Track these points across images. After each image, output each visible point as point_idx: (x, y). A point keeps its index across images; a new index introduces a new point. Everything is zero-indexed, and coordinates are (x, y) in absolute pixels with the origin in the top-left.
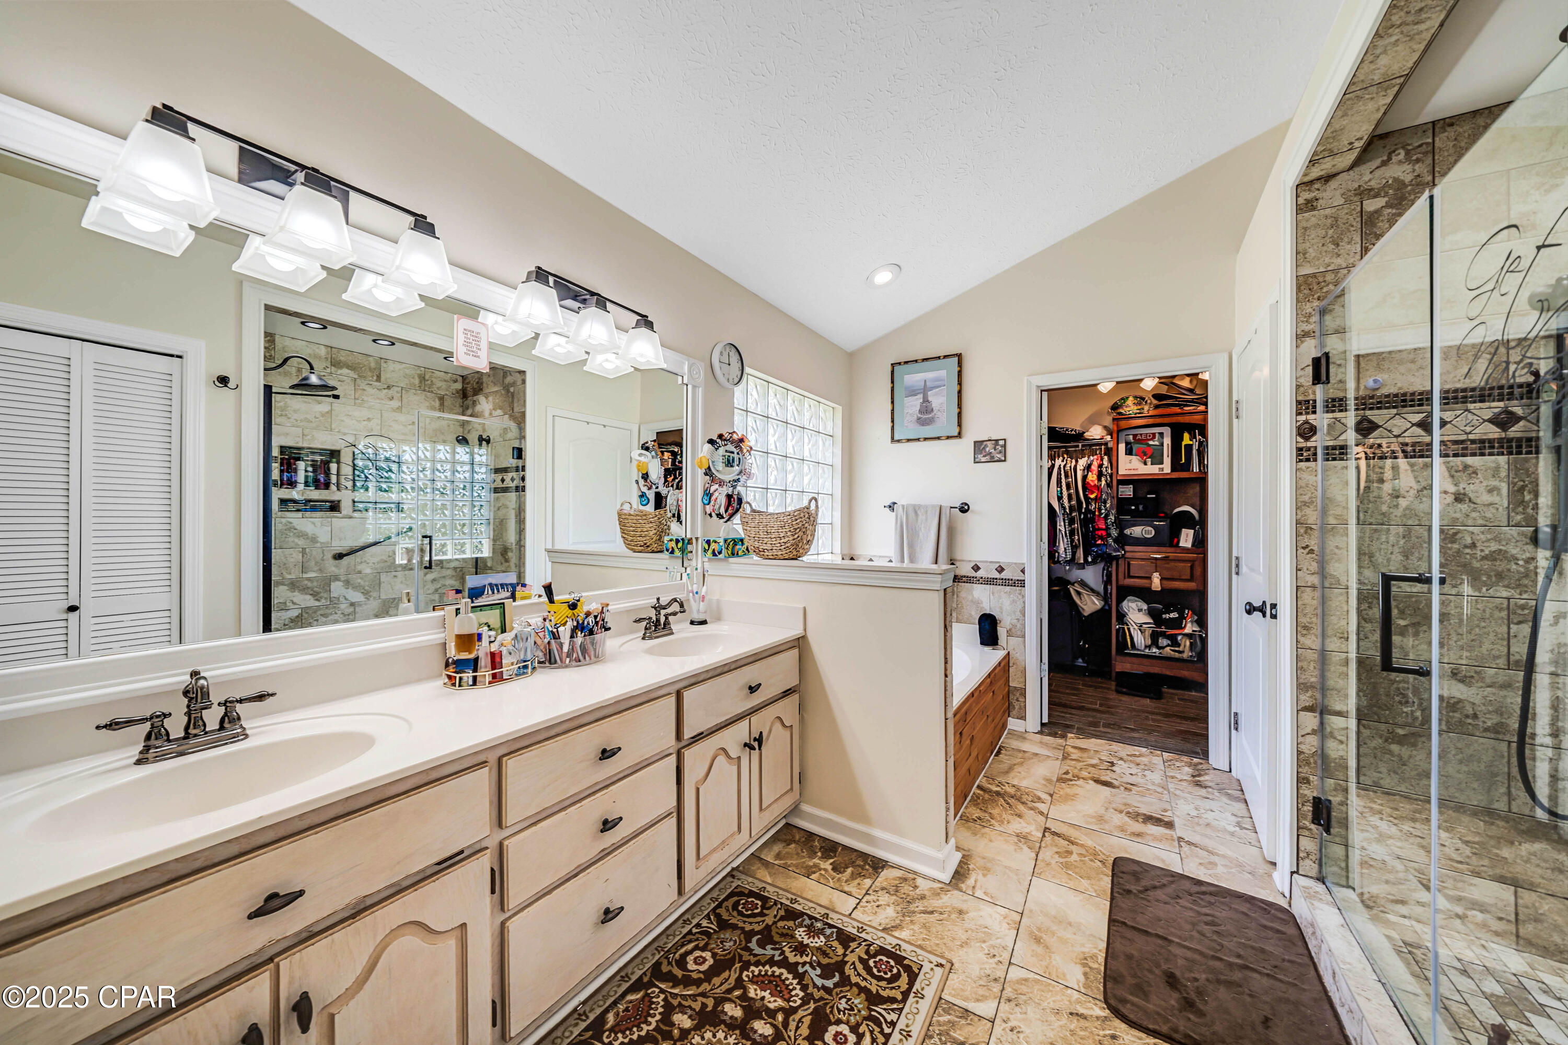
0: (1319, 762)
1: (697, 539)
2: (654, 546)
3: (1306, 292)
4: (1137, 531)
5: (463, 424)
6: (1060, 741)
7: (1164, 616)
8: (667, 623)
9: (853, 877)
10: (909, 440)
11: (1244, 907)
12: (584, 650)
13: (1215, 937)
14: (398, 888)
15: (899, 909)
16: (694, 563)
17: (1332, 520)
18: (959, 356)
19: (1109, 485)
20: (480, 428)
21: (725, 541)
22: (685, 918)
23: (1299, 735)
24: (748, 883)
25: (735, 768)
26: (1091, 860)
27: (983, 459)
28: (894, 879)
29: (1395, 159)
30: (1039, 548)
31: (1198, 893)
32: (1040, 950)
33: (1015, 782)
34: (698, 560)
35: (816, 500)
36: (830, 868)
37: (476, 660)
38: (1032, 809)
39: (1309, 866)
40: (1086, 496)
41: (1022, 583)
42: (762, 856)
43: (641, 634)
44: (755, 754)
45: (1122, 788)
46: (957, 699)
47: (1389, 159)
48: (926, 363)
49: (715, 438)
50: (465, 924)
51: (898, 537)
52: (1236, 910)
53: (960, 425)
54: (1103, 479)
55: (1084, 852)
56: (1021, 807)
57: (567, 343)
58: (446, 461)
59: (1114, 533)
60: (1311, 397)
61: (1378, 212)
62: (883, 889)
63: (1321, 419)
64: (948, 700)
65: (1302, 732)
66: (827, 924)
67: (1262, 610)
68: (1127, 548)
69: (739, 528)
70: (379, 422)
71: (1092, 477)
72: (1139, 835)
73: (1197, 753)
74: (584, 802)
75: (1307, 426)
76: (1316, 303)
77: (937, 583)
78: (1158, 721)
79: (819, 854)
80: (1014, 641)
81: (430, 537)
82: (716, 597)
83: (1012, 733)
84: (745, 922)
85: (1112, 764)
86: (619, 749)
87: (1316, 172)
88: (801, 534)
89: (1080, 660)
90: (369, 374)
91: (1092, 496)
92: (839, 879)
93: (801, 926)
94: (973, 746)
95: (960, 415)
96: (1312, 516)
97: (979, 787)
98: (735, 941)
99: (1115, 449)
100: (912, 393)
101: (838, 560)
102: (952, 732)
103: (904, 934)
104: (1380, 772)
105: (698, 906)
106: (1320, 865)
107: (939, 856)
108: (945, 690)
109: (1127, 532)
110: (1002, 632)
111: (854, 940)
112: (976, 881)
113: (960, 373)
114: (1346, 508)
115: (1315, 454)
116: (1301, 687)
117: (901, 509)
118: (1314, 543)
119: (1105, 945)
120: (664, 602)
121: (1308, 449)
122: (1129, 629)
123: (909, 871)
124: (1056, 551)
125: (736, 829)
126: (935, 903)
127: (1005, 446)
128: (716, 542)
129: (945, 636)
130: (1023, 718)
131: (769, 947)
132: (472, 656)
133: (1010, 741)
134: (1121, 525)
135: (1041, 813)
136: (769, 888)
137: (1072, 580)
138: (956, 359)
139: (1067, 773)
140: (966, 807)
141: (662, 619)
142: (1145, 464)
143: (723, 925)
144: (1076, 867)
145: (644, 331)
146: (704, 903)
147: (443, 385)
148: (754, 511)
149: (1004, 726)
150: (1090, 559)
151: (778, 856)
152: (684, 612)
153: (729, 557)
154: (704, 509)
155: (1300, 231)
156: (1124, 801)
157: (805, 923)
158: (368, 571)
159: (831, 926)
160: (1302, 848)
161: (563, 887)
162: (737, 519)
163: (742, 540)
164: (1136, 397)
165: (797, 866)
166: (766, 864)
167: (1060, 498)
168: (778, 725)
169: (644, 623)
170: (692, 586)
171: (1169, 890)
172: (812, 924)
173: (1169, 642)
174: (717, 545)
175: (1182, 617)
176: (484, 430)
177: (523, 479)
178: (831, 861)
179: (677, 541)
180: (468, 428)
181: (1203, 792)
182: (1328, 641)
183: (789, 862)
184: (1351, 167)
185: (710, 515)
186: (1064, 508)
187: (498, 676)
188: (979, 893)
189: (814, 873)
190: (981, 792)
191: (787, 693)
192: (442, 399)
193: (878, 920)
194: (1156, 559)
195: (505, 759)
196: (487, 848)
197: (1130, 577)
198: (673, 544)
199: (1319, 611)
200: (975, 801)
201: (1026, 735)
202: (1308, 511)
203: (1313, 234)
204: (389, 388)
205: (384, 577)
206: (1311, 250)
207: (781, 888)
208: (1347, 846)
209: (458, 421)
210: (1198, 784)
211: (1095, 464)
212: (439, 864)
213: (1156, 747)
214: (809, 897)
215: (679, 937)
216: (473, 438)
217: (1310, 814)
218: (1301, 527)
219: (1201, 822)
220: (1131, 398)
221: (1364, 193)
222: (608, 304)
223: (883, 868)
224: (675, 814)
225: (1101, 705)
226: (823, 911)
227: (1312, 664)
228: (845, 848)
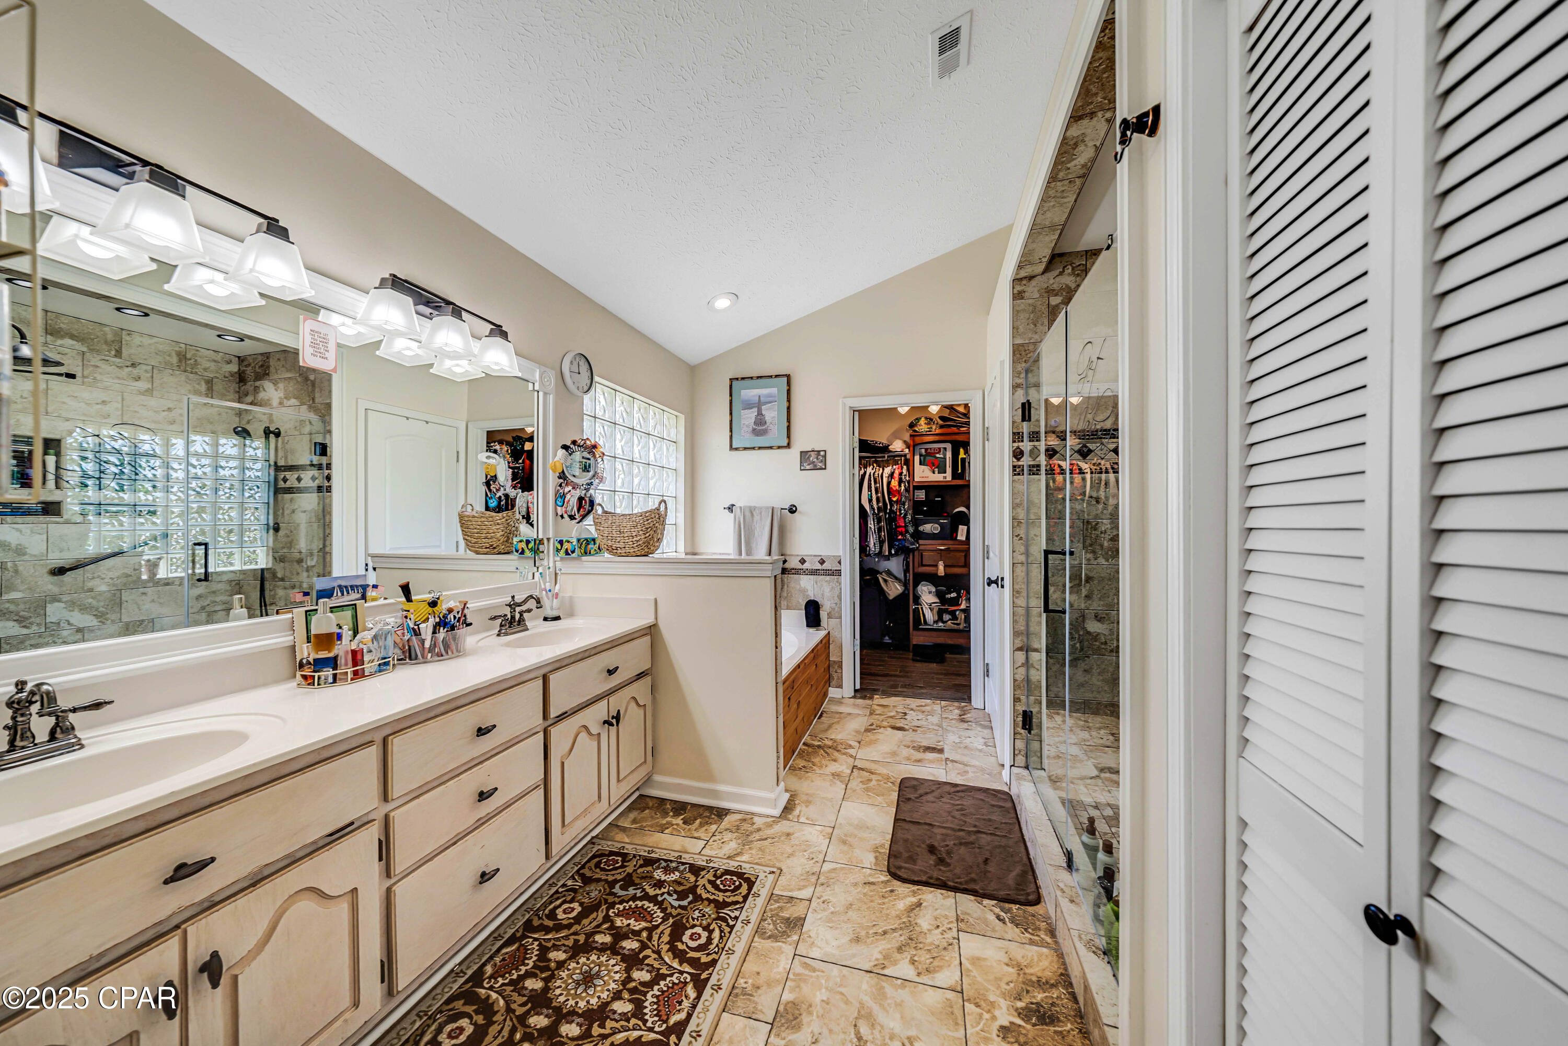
0: (1026, 685)
1: (548, 539)
2: (504, 547)
3: (1018, 356)
4: (928, 528)
5: (240, 413)
6: (868, 702)
7: (947, 596)
8: (521, 621)
9: (701, 825)
10: (745, 449)
11: (981, 796)
12: (447, 646)
13: (962, 818)
14: (293, 859)
15: (740, 841)
16: (545, 563)
17: (1032, 517)
18: (788, 376)
19: (907, 490)
20: (265, 418)
21: (579, 540)
22: (551, 882)
23: (1015, 669)
24: (608, 846)
25: (596, 743)
26: (885, 783)
27: (808, 467)
28: (735, 821)
29: (1067, 272)
30: (852, 543)
31: (955, 792)
32: (845, 848)
33: (833, 737)
34: (550, 559)
35: (665, 502)
36: (681, 822)
37: (335, 658)
38: (844, 754)
39: (1021, 760)
40: (890, 499)
41: (838, 573)
42: (619, 824)
43: (496, 632)
44: (613, 729)
45: (911, 730)
46: (785, 671)
47: (1064, 271)
48: (759, 380)
49: (568, 443)
50: (356, 889)
51: (737, 537)
52: (977, 799)
53: (789, 437)
54: (902, 485)
55: (880, 778)
56: (836, 754)
57: (419, 348)
58: (205, 455)
59: (911, 530)
60: (1021, 430)
61: (1057, 306)
62: (726, 830)
63: (1026, 446)
64: (778, 667)
65: (1016, 666)
66: (681, 863)
67: (996, 582)
68: (921, 542)
69: (592, 529)
70: (120, 406)
71: (895, 483)
72: (919, 761)
73: (964, 699)
74: (461, 777)
75: (1018, 450)
76: (1024, 365)
77: (768, 571)
78: (940, 679)
79: (671, 814)
80: (833, 622)
81: (206, 545)
82: (568, 594)
83: (833, 700)
84: (607, 875)
85: (905, 714)
86: (494, 726)
87: (1023, 274)
88: (652, 532)
89: (887, 638)
90: (104, 347)
91: (894, 499)
92: (689, 830)
93: (658, 868)
94: (800, 710)
95: (789, 428)
96: (1022, 515)
97: (804, 744)
98: (600, 891)
99: (911, 459)
100: (748, 406)
101: (683, 556)
102: (782, 698)
103: (745, 858)
104: (1058, 687)
105: (563, 871)
106: (1027, 757)
107: (772, 796)
108: (776, 659)
109: (921, 528)
110: (823, 615)
111: (704, 869)
112: (800, 812)
113: (789, 391)
114: (1040, 508)
115: (1023, 470)
116: (1016, 634)
117: (739, 510)
118: (1022, 533)
119: (890, 836)
120: (519, 599)
121: (1019, 467)
122: (922, 608)
123: (747, 813)
124: (868, 546)
125: (597, 798)
126: (769, 832)
127: (825, 456)
128: (568, 542)
129: (776, 614)
130: (840, 686)
131: (630, 889)
132: (331, 655)
133: (830, 706)
134: (916, 523)
135: (851, 756)
136: (627, 846)
137: (881, 570)
138: (786, 379)
139: (872, 725)
140: (794, 761)
141: (517, 616)
142: (934, 473)
143: (587, 880)
144: (874, 789)
145: (499, 340)
146: (568, 868)
147: (212, 366)
148: (606, 512)
149: (825, 695)
150: (893, 552)
151: (634, 821)
152: (541, 607)
153: (582, 555)
154: (556, 509)
155: (1015, 313)
156: (911, 739)
157: (662, 866)
158: (104, 588)
159: (683, 864)
160: (1016, 748)
161: (443, 854)
162: (589, 520)
163: (594, 540)
164: (926, 418)
165: (652, 826)
166: (624, 830)
167: (870, 501)
168: (633, 704)
169: (500, 620)
170: (545, 584)
171: (936, 794)
172: (668, 865)
173: (950, 617)
174: (569, 544)
175: (959, 596)
176: (271, 421)
177: (328, 478)
178: (682, 817)
179: (528, 542)
180: (246, 417)
181: (965, 725)
182: (1030, 600)
183: (644, 824)
184: (1043, 273)
185: (562, 517)
186: (874, 509)
187: (360, 672)
188: (802, 820)
189: (667, 828)
190: (806, 748)
191: (640, 676)
192: (210, 382)
193: (723, 852)
194: (941, 550)
195: (390, 738)
196: (375, 820)
197: (923, 565)
198: (523, 545)
199: (1025, 580)
200: (801, 755)
201: (843, 700)
202: (1019, 510)
203: (1022, 315)
204: (133, 365)
205: (126, 596)
206: (1020, 327)
207: (639, 845)
208: (1041, 741)
209: (232, 408)
210: (963, 721)
211: (897, 472)
212: (331, 835)
213: (937, 698)
214: (663, 847)
215: (546, 898)
216: (257, 429)
217: (1021, 723)
218: (1016, 522)
219: (962, 746)
220: (923, 419)
221: (1050, 292)
222: (463, 313)
223: (726, 815)
224: (542, 786)
225: (900, 672)
226: (676, 854)
227: (1022, 618)
228: (694, 805)
